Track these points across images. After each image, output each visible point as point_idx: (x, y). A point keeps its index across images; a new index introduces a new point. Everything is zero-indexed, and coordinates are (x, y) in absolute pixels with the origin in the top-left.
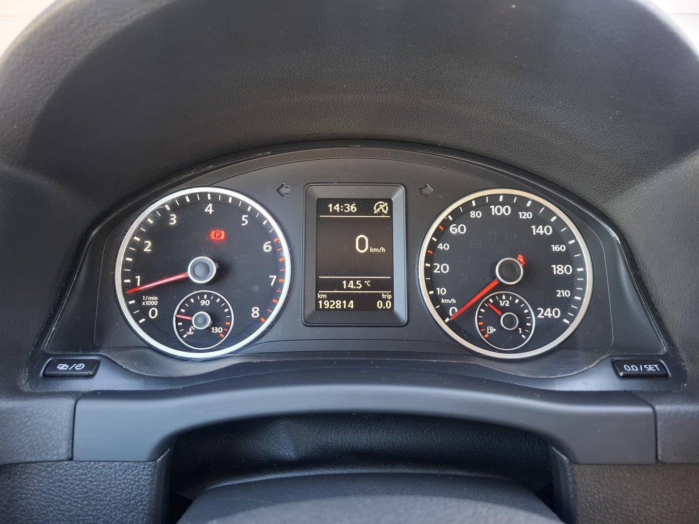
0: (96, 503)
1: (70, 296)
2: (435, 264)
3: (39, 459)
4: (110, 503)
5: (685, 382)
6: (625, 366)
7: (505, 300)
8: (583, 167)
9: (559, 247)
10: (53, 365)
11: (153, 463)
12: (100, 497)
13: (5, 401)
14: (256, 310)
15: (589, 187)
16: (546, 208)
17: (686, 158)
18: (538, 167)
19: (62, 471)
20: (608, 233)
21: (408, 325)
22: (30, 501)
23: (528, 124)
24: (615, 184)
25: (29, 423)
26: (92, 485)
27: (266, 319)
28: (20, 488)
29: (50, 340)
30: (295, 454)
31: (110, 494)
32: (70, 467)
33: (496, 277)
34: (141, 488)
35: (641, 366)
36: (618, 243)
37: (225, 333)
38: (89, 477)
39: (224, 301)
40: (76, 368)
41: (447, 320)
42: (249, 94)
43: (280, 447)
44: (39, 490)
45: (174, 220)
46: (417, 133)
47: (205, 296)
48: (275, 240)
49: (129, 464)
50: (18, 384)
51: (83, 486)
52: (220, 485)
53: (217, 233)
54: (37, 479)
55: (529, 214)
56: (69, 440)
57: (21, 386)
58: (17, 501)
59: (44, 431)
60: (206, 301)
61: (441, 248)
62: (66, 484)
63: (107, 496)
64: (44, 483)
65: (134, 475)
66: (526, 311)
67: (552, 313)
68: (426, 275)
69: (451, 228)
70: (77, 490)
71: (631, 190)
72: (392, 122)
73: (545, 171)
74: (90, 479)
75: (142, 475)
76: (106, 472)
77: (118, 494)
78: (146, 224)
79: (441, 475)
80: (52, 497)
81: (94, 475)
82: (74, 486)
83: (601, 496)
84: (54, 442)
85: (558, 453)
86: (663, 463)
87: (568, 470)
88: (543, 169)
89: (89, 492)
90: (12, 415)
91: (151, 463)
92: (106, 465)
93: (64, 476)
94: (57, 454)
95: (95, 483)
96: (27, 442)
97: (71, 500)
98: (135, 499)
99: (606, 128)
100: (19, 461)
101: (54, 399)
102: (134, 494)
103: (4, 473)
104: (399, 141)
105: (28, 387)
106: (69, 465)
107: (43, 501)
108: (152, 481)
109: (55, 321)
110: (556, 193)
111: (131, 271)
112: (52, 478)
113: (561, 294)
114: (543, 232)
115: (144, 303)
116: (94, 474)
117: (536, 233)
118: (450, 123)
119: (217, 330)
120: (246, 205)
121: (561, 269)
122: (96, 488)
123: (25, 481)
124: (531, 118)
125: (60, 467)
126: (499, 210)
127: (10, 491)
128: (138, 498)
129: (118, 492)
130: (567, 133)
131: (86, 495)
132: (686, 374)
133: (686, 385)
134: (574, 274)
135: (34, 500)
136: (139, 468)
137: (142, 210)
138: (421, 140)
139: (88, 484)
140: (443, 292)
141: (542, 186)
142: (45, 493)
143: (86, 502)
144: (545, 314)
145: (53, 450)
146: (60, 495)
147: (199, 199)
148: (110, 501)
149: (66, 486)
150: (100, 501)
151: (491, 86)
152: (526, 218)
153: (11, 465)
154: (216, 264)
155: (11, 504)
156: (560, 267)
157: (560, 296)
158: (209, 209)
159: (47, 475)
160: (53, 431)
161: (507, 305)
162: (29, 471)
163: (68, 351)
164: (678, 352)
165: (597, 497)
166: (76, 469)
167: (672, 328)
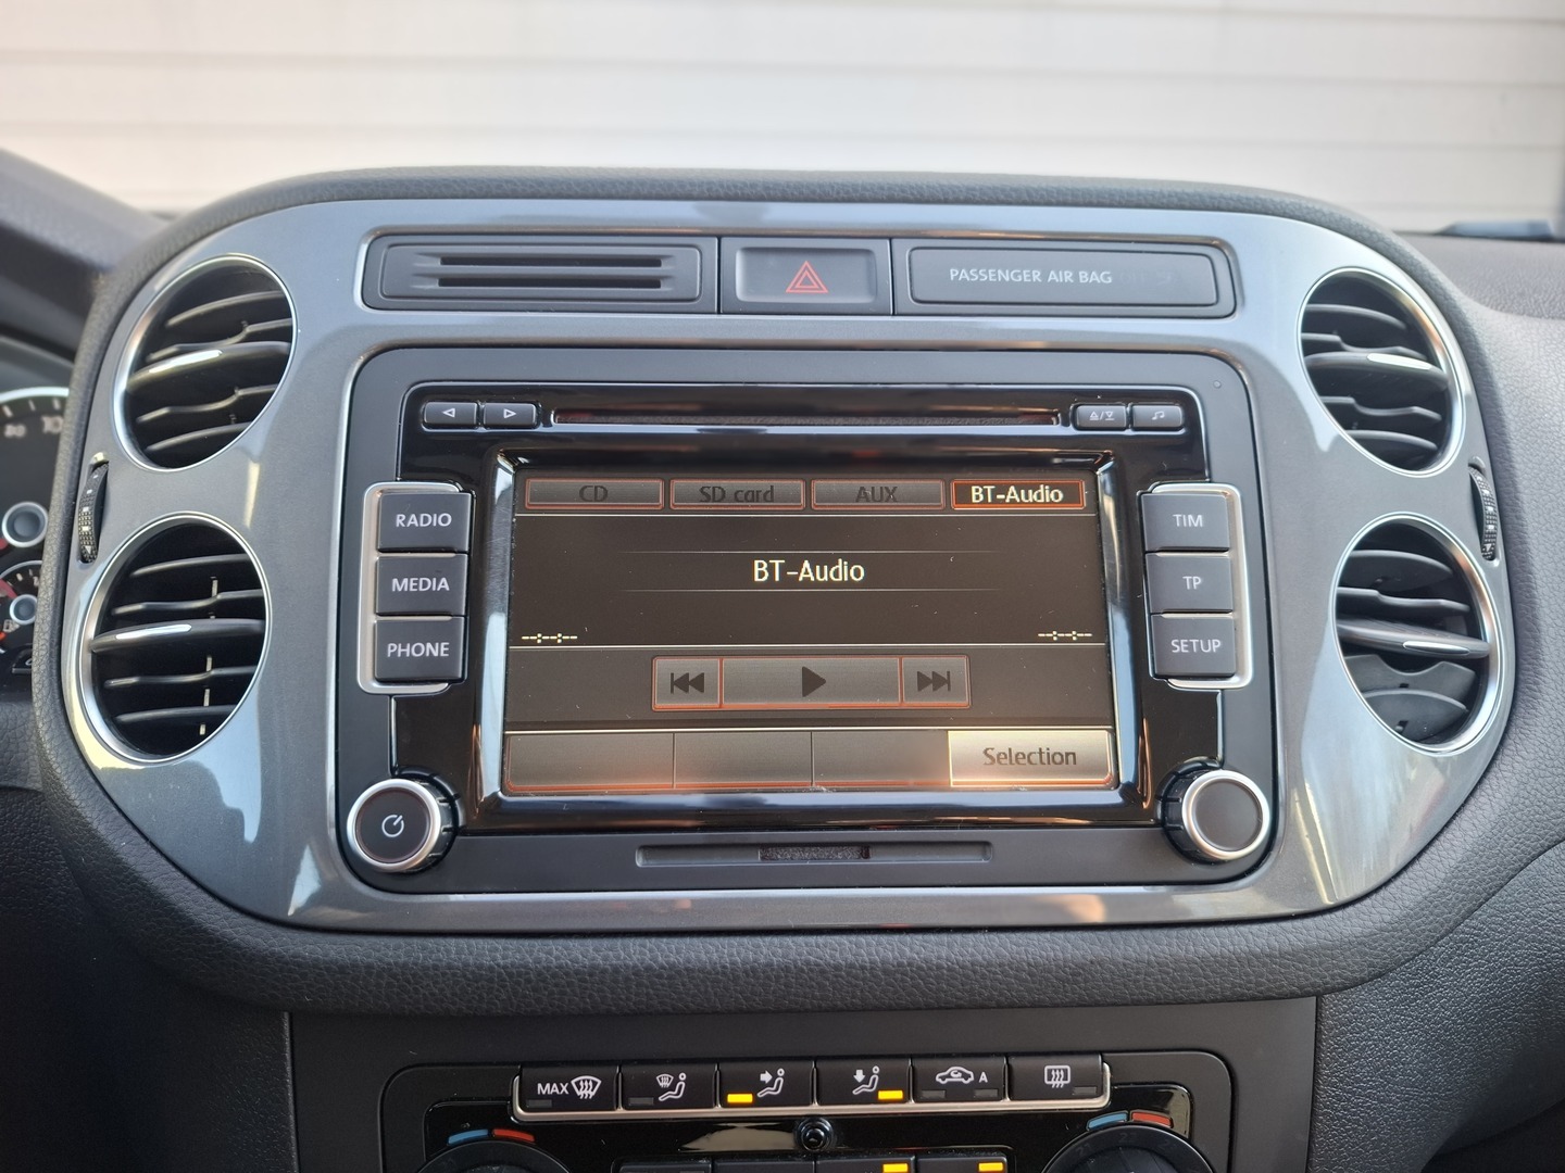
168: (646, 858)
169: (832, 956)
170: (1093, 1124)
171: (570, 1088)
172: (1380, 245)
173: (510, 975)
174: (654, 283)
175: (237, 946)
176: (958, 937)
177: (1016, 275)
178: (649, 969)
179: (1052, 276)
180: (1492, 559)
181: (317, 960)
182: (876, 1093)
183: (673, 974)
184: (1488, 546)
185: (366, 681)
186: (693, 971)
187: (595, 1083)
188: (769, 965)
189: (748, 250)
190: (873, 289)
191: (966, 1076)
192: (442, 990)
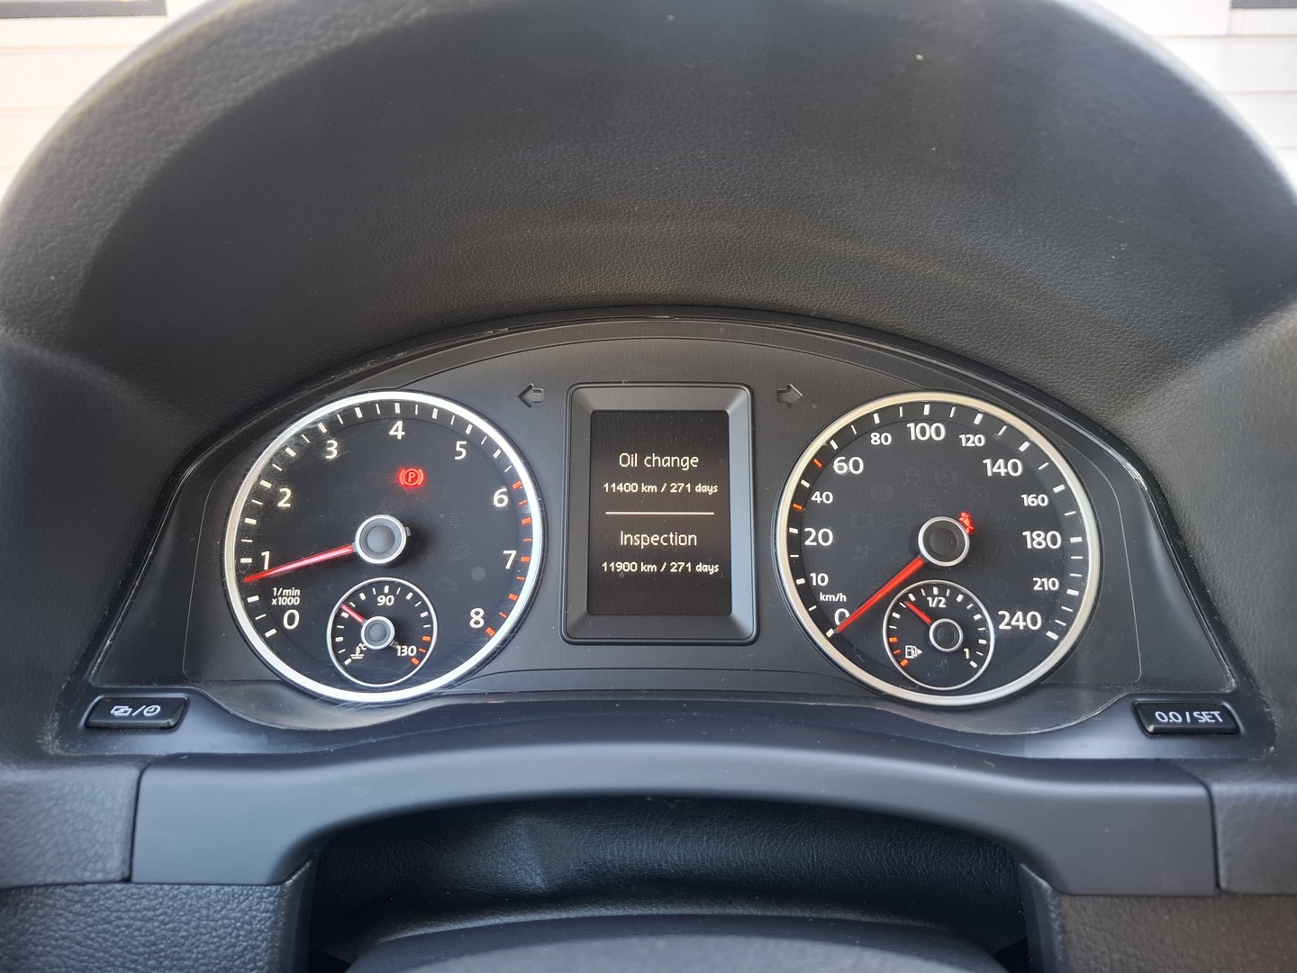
0: (170, 964)
1: (141, 583)
2: (806, 530)
3: (69, 878)
4: (197, 965)
5: (1272, 743)
6: (1157, 714)
7: (938, 596)
8: (1072, 349)
9: (1036, 498)
10: (103, 708)
11: (277, 889)
12: (179, 953)
13: (13, 770)
14: (477, 613)
15: (1085, 387)
16: (1010, 427)
17: (1254, 329)
18: (992, 354)
19: (110, 902)
20: (1125, 472)
21: (757, 642)
22: (50, 959)
23: (968, 273)
24: (1131, 381)
25: (55, 812)
26: (165, 929)
27: (496, 630)
28: (33, 933)
29: (101, 663)
30: (543, 881)
31: (197, 947)
32: (125, 896)
33: (918, 552)
34: (255, 935)
35: (1187, 713)
36: (1143, 490)
37: (420, 656)
38: (160, 915)
39: (420, 599)
40: (145, 713)
41: (830, 633)
42: (467, 222)
43: (517, 868)
44: (68, 938)
45: (333, 450)
46: (771, 293)
47: (386, 589)
48: (514, 486)
49: (233, 890)
50: (39, 741)
51: (147, 931)
52: (403, 935)
53: (410, 473)
54: (66, 918)
55: (980, 439)
56: (125, 844)
57: (43, 744)
58: (26, 958)
59: (81, 827)
60: (388, 597)
61: (819, 500)
62: (118, 926)
63: (191, 951)
64: (78, 925)
65: (242, 910)
66: (977, 617)
67: (1025, 620)
68: (790, 550)
69: (836, 464)
70: (138, 938)
71: (1162, 391)
72: (724, 273)
73: (1005, 358)
74: (162, 918)
75: (258, 910)
76: (191, 905)
77: (212, 946)
78: (282, 456)
79: (814, 919)
80: (90, 951)
81: (169, 911)
82: (131, 930)
83: (1116, 957)
84: (98, 846)
85: (1033, 874)
86: (1231, 895)
87: (1052, 908)
88: (1001, 355)
89: (158, 942)
90: (25, 796)
91: (274, 888)
92: (191, 892)
93: (115, 911)
94: (103, 870)
95: (170, 926)
96: (49, 846)
97: (125, 958)
98: (243, 956)
99: (1106, 277)
100: (33, 882)
101: (101, 767)
102: (242, 948)
103: (6, 905)
104: (739, 308)
105: (57, 747)
106: (125, 892)
107: (73, 959)
108: (275, 923)
109: (111, 628)
110: (1026, 400)
111: (253, 542)
112: (92, 916)
113: (1042, 585)
114: (1006, 470)
115: (274, 602)
116: (169, 908)
117: (993, 473)
118: (828, 273)
119: (407, 651)
120: (462, 423)
121: (1040, 539)
122: (172, 936)
123: (42, 920)
124: (972, 261)
125: (107, 895)
126: (923, 432)
127: (15, 939)
128: (249, 956)
129: (213, 943)
130: (1038, 288)
131: (153, 948)
132: (1273, 729)
133: (1272, 748)
134: (1066, 549)
135: (59, 957)
136: (251, 898)
137: (275, 431)
138: (779, 305)
139: (158, 927)
140: (823, 580)
141: (1000, 387)
142: (79, 944)
143: (152, 962)
144: (1013, 623)
145: (96, 862)
146: (105, 948)
147: (379, 412)
148: (196, 960)
149: (117, 931)
150: (177, 960)
151: (896, 205)
152: (973, 445)
153: (19, 888)
154: (407, 528)
155: (17, 964)
156: (1039, 536)
157: (1041, 589)
158: (398, 430)
159: (83, 911)
160: (96, 827)
161: (941, 605)
162: (51, 902)
163: (132, 683)
164: (1258, 689)
165: (1107, 960)
166: (136, 899)
167: (1245, 644)
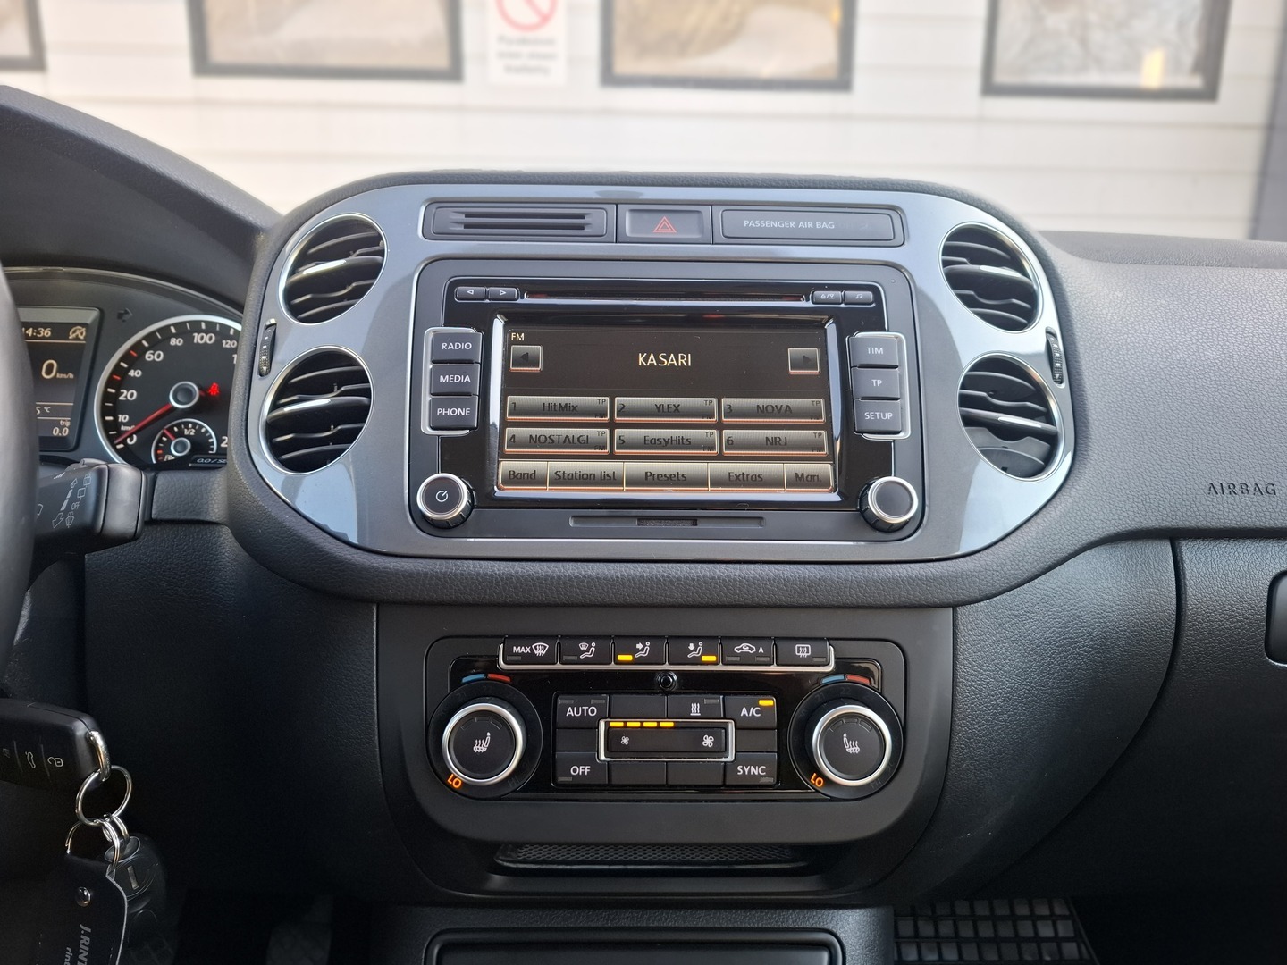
2: (119, 390)
21: (76, 450)
61: (132, 375)
69: (147, 355)
126: (202, 338)
140: (126, 419)
152: (229, 346)
168: (575, 522)
169: (676, 573)
170: (825, 681)
171: (531, 649)
172: (993, 211)
173: (502, 579)
174: (581, 227)
175: (354, 564)
176: (746, 566)
177: (781, 224)
178: (576, 577)
179: (801, 224)
180: (1061, 383)
181: (398, 570)
182: (701, 656)
183: (591, 580)
184: (1057, 376)
185: (426, 429)
186: (600, 579)
187: (545, 647)
188: (642, 577)
189: (632, 211)
190: (702, 231)
191: (751, 649)
192: (465, 587)
